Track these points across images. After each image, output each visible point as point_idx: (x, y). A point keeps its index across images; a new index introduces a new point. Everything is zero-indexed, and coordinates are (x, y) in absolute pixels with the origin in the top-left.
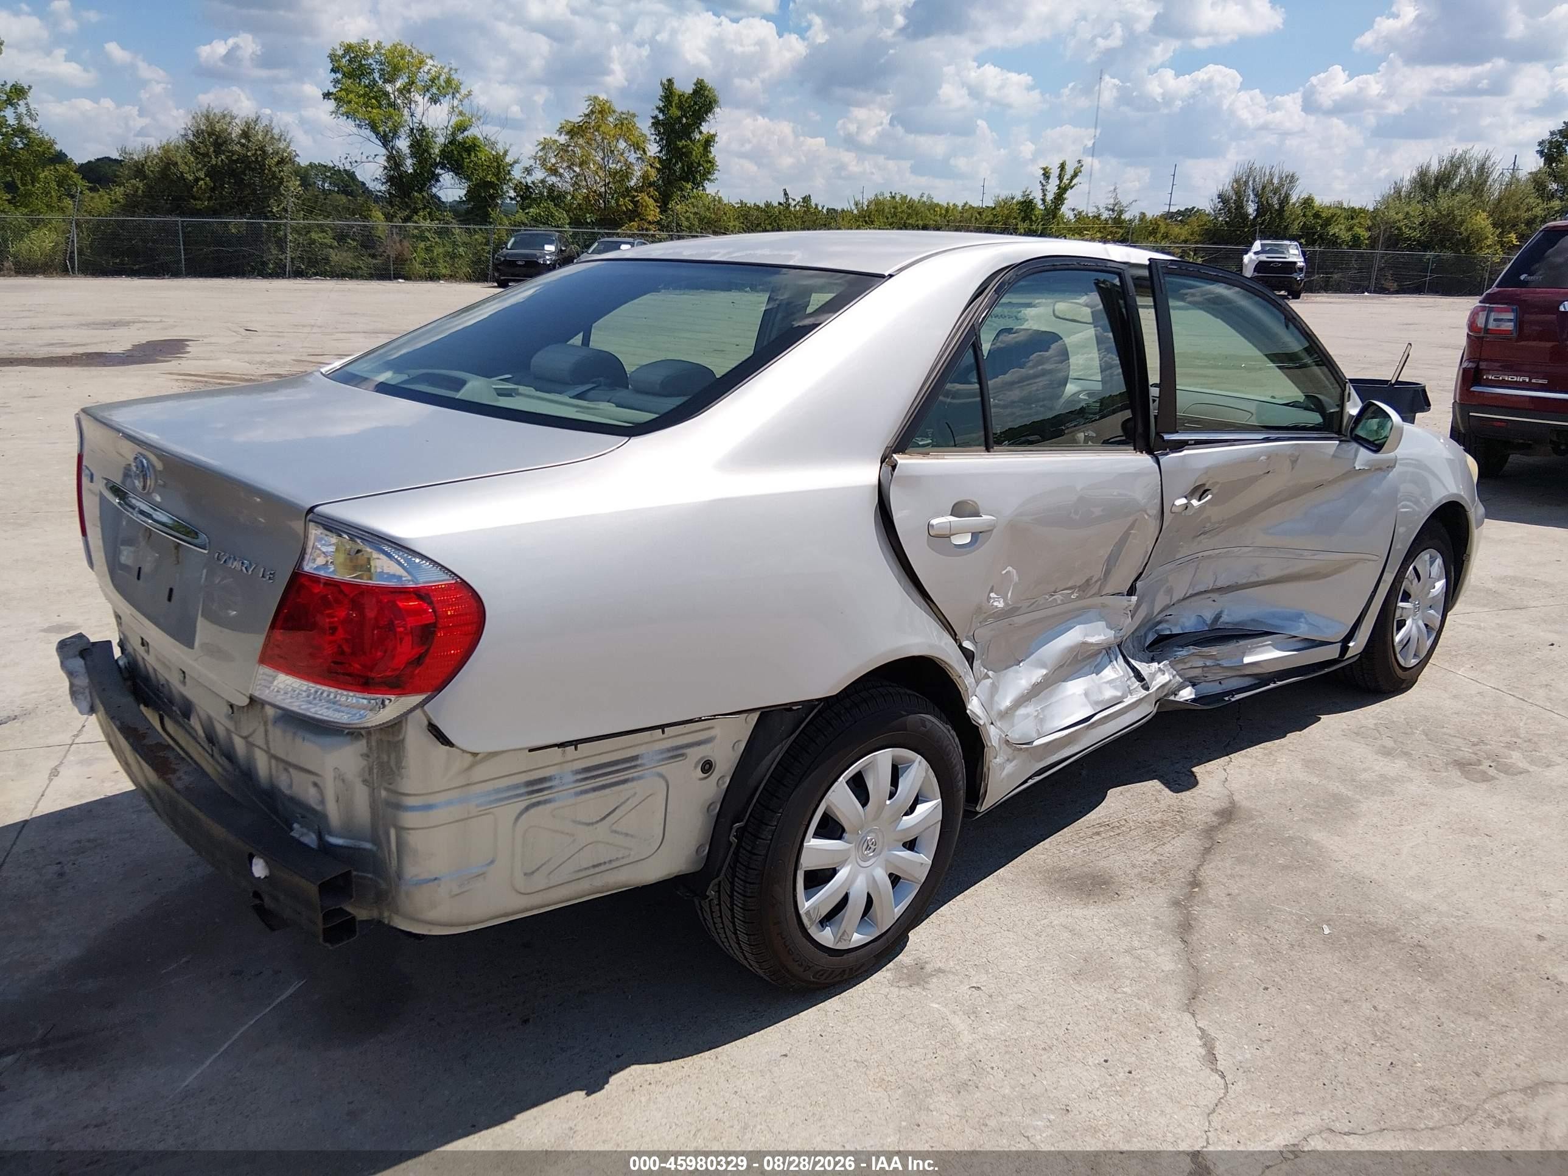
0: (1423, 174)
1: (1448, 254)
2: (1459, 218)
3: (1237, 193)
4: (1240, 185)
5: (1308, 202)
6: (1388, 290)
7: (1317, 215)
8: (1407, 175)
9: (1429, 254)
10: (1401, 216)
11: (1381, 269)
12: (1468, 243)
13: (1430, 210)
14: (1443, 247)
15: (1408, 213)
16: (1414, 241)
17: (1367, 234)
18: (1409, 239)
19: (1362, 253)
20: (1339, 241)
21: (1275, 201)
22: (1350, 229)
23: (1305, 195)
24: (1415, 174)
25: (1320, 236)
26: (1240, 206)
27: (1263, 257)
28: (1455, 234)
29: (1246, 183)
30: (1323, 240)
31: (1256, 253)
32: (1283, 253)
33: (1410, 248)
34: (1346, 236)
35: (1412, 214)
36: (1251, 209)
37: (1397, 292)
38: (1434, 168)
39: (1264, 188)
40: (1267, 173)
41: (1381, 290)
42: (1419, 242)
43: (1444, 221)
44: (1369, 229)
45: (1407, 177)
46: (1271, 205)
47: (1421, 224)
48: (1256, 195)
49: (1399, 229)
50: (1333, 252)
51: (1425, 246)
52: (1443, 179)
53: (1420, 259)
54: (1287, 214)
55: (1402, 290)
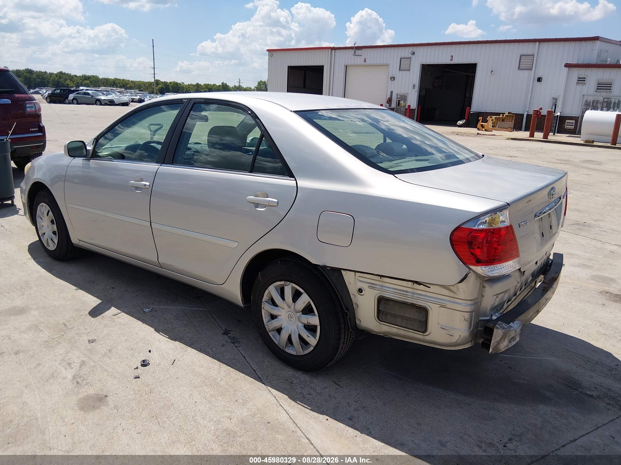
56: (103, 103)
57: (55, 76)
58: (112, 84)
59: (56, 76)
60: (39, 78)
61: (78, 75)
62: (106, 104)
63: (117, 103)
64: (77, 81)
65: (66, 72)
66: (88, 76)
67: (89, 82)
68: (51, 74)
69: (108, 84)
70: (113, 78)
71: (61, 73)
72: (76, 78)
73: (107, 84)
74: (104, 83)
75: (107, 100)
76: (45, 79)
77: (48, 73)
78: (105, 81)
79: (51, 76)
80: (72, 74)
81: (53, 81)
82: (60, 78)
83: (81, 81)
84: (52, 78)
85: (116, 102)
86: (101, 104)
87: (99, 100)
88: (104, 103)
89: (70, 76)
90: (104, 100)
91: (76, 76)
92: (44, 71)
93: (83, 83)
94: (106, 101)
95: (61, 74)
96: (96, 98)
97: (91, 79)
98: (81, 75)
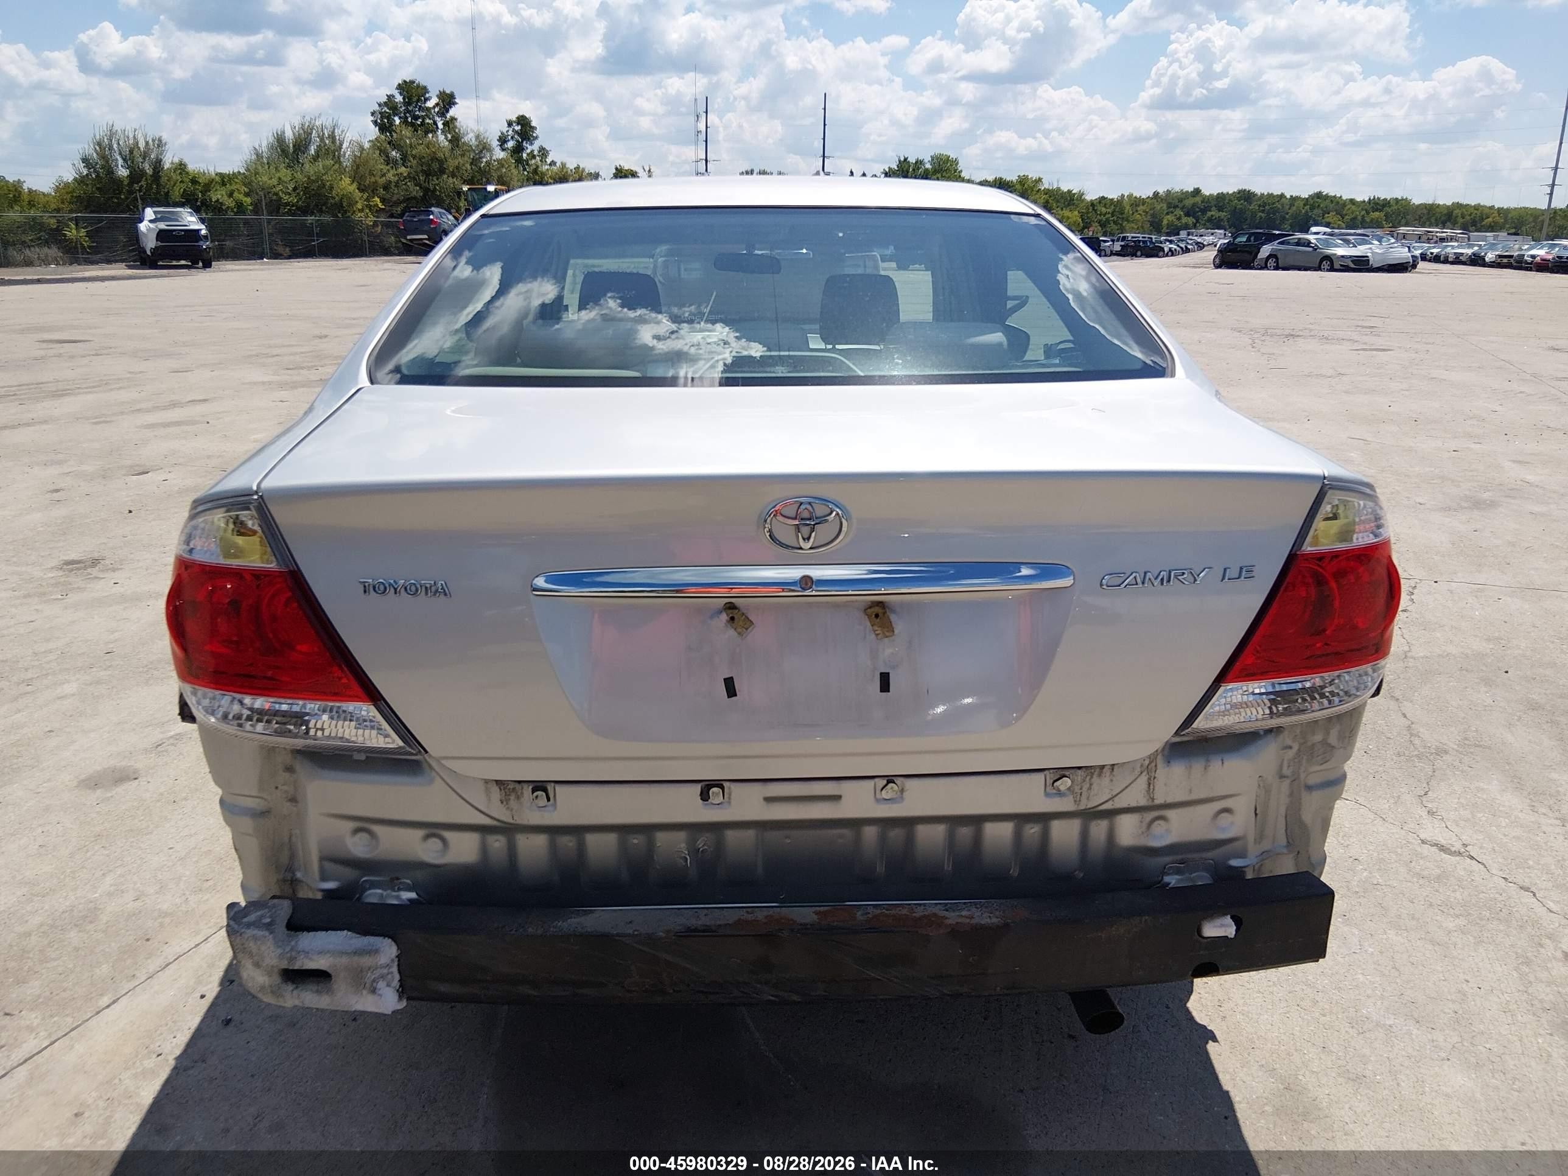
0: (280, 139)
1: (327, 218)
2: (328, 184)
3: (103, 157)
4: (103, 149)
5: (181, 167)
6: (281, 255)
7: (194, 181)
8: (264, 141)
9: (310, 219)
10: (275, 181)
11: (270, 235)
12: (342, 207)
13: (299, 176)
14: (321, 211)
15: (280, 179)
16: (293, 206)
17: (248, 200)
18: (287, 204)
19: (248, 219)
20: (224, 207)
21: (148, 169)
22: (231, 195)
23: (176, 160)
24: (271, 139)
25: (202, 203)
26: (110, 171)
27: (162, 226)
28: (327, 198)
29: (111, 148)
30: (207, 206)
31: (151, 221)
32: (177, 220)
33: (290, 213)
34: (229, 202)
35: (285, 179)
36: (123, 172)
37: (289, 257)
38: (289, 135)
39: (131, 152)
40: (131, 136)
41: (276, 256)
42: (298, 208)
43: (314, 186)
44: (247, 195)
45: (264, 144)
46: (143, 171)
47: (295, 189)
48: (125, 160)
49: (276, 194)
50: (220, 219)
51: (305, 211)
52: (301, 144)
53: (303, 224)
54: (164, 180)
55: (295, 255)
56: (1336, 266)
57: (1302, 204)
58: (1443, 218)
59: (1305, 205)
60: (1263, 211)
61: (1359, 199)
62: (1346, 269)
63: (1375, 266)
64: (1352, 213)
65: (1332, 194)
66: (1385, 199)
67: (1382, 214)
68: (1294, 199)
69: (1433, 221)
70: (1449, 203)
71: (1319, 195)
72: (1353, 207)
73: (1429, 219)
74: (1420, 217)
75: (1351, 257)
76: (1275, 211)
77: (1288, 197)
78: (1425, 211)
79: (1292, 205)
80: (1346, 197)
81: (1295, 217)
82: (1312, 208)
83: (1364, 212)
84: (1294, 208)
85: (1374, 262)
86: (1332, 269)
87: (1328, 258)
88: (1341, 265)
89: (1338, 203)
90: (1343, 256)
91: (1352, 201)
92: (1279, 193)
93: (1368, 219)
94: (1347, 260)
95: (1318, 198)
96: (1321, 253)
97: (1390, 207)
98: (1367, 199)
